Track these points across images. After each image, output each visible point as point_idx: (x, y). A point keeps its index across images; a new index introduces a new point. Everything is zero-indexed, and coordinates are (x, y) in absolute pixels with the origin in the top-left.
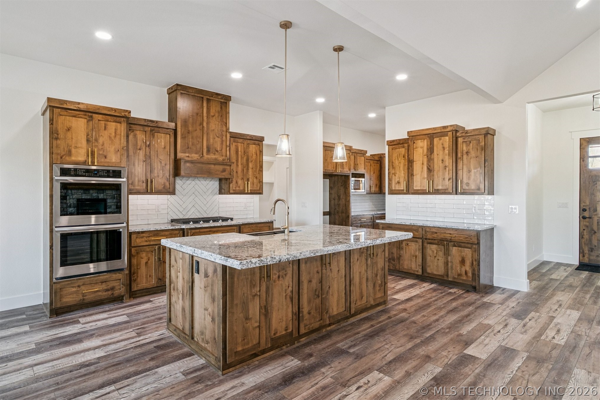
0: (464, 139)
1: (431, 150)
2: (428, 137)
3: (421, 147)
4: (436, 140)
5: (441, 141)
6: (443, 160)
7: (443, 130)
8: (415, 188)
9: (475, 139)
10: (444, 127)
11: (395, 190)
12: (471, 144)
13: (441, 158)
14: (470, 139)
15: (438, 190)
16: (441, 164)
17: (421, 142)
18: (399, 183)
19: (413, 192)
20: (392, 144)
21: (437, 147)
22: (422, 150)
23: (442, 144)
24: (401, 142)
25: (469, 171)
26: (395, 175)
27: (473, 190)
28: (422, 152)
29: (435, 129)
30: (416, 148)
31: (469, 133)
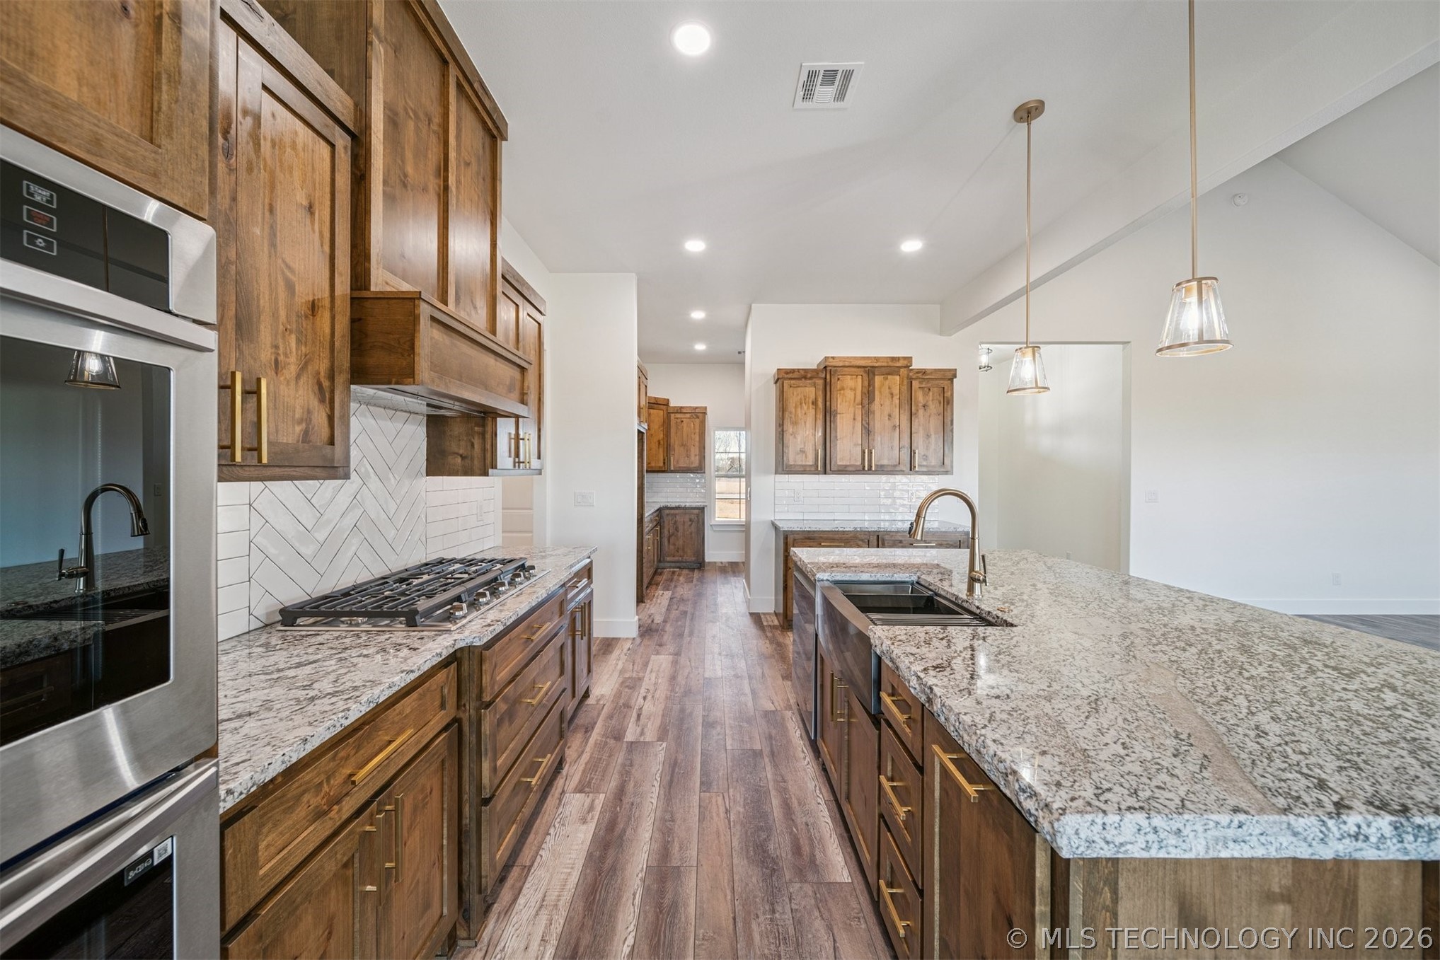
0: (920, 383)
1: (869, 394)
2: (865, 372)
3: (851, 389)
4: (878, 380)
5: (887, 382)
6: (890, 416)
7: (891, 364)
8: (839, 463)
9: (938, 386)
10: (893, 359)
11: (795, 466)
12: (931, 393)
13: (887, 410)
14: (929, 385)
15: (882, 466)
16: (887, 422)
17: (852, 379)
18: (802, 451)
19: (836, 469)
20: (790, 376)
21: (880, 392)
22: (853, 393)
23: (889, 388)
24: (809, 375)
25: (928, 436)
26: (795, 437)
27: (933, 466)
28: (852, 398)
29: (877, 359)
30: (843, 389)
31: (929, 374)
